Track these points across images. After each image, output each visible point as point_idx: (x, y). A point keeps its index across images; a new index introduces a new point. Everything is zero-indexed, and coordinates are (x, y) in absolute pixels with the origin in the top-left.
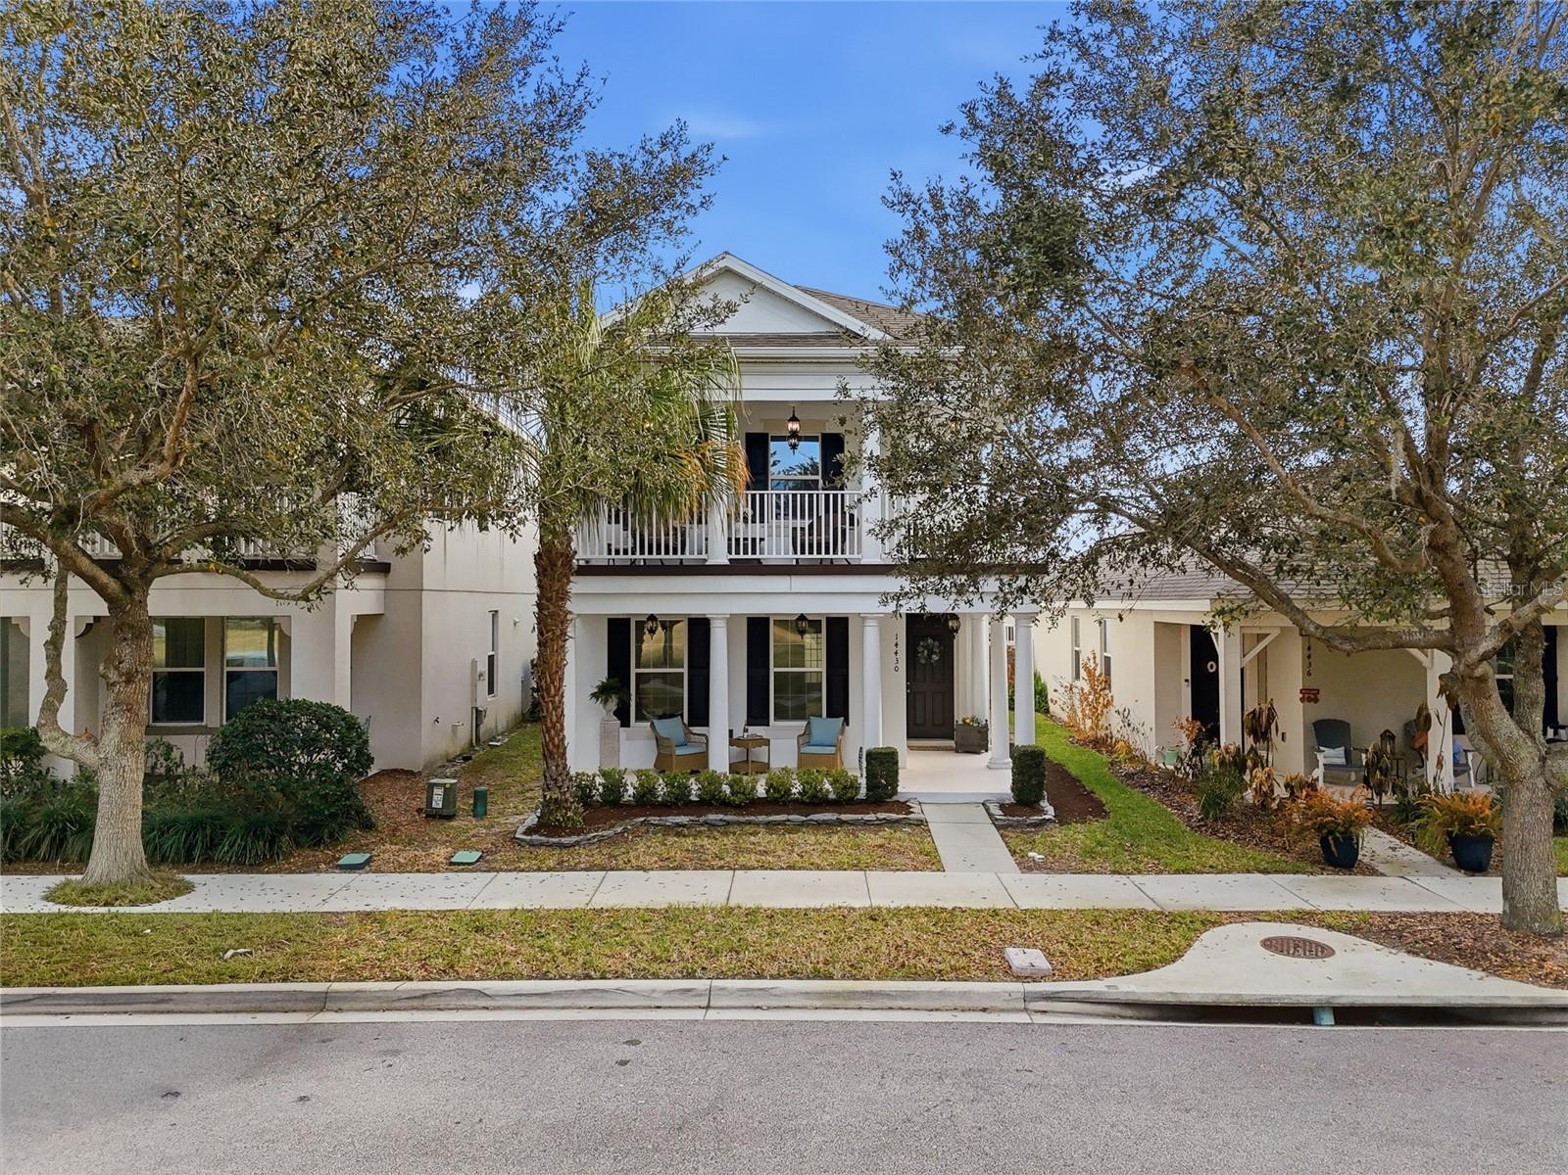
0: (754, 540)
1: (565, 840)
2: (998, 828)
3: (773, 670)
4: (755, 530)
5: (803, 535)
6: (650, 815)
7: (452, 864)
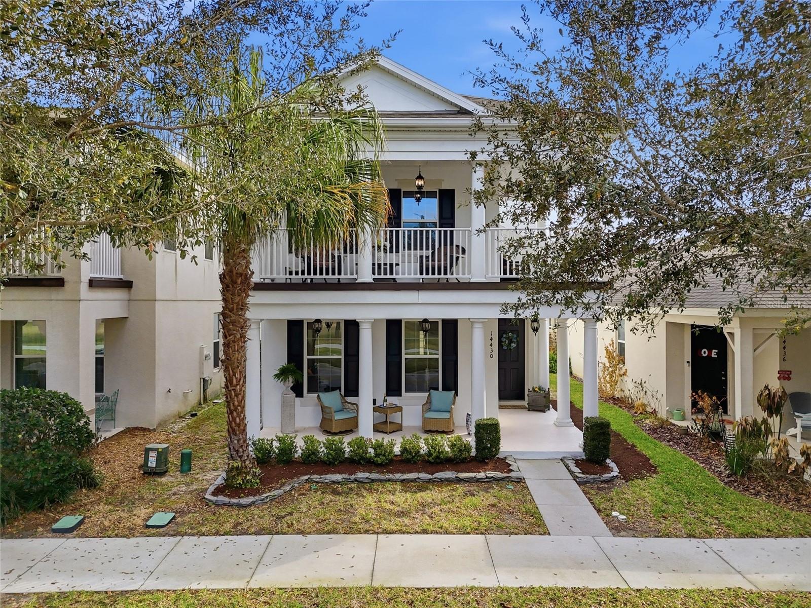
0: (391, 265)
1: (244, 501)
2: (579, 484)
3: (404, 357)
4: (391, 258)
5: (427, 260)
6: (313, 473)
7: (148, 527)
